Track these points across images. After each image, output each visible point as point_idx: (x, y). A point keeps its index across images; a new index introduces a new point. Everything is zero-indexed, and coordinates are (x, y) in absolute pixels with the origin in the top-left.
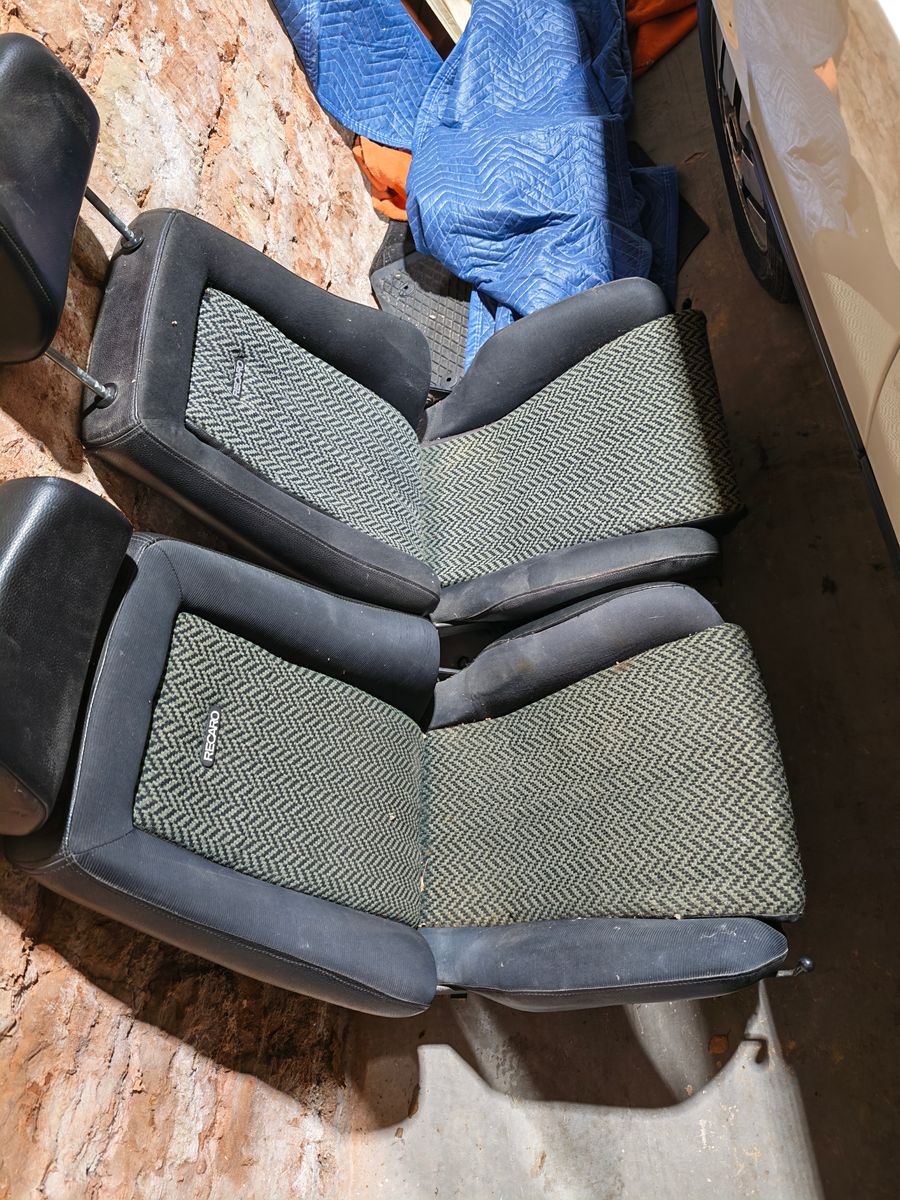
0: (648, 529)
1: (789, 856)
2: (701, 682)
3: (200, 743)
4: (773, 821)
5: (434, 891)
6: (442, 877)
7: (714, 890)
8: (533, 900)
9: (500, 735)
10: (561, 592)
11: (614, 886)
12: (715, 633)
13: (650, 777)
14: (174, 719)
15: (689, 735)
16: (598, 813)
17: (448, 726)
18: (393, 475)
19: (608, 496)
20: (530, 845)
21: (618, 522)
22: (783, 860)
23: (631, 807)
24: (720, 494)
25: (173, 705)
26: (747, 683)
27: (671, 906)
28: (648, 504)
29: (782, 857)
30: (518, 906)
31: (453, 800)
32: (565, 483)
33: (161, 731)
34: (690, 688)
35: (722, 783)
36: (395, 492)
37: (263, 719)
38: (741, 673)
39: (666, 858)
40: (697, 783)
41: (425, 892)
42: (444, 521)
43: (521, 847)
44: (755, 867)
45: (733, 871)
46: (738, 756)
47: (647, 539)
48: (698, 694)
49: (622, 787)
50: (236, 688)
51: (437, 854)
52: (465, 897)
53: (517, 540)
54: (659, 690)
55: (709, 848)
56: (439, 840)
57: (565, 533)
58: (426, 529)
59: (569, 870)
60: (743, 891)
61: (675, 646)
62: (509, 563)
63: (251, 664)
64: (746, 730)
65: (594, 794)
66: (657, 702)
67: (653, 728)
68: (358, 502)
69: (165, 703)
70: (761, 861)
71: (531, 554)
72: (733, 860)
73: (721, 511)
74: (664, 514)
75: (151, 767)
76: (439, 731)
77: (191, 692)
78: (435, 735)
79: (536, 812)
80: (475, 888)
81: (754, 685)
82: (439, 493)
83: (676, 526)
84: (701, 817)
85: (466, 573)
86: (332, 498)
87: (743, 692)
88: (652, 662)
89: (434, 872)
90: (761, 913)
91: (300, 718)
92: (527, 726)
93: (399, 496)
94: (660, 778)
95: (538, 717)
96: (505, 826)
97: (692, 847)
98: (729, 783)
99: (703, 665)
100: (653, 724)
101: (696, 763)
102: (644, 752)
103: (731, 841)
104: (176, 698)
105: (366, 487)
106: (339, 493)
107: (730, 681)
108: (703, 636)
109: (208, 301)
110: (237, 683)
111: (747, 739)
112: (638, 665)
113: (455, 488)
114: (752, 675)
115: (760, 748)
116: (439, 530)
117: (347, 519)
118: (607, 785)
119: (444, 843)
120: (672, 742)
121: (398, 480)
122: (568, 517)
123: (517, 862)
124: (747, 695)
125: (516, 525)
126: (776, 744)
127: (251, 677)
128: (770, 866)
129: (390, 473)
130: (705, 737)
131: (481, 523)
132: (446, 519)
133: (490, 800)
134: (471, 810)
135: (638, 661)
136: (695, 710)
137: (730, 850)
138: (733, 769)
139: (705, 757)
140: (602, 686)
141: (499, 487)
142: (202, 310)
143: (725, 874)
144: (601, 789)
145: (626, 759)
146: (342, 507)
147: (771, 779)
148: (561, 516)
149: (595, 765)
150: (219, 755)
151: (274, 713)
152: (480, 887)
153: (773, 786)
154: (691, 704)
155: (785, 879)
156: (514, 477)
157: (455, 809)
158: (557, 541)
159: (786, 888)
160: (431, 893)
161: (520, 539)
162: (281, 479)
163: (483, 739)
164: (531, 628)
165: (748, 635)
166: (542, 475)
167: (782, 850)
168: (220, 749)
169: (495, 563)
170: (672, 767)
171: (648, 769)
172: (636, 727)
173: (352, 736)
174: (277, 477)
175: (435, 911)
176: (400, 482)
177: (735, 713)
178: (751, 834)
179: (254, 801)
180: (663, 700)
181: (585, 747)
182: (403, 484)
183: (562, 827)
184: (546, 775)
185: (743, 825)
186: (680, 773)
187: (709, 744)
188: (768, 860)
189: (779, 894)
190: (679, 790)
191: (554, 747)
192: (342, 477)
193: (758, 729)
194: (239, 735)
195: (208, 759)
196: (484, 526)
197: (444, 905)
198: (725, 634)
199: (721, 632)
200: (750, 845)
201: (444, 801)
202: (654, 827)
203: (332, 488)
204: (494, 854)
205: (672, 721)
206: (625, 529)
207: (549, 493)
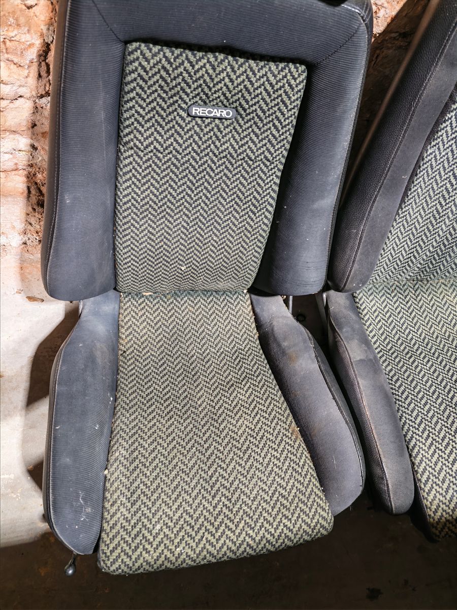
0: (410, 456)
1: (145, 564)
2: (283, 497)
3: (205, 103)
4: (172, 553)
5: (143, 302)
6: (152, 306)
7: (121, 501)
8: (132, 367)
9: (246, 342)
10: (352, 385)
11: (133, 424)
12: (324, 510)
13: (209, 452)
14: (217, 72)
15: (240, 485)
16: (186, 412)
17: (252, 306)
18: (440, 254)
19: (437, 423)
20: (169, 363)
21: (414, 431)
22: (142, 558)
23: (188, 438)
24: (447, 520)
25: (229, 69)
26: (283, 535)
27: (114, 467)
28: (432, 456)
29: (144, 558)
30: (130, 356)
31: (203, 312)
32: (445, 387)
33: (205, 61)
34: (278, 487)
35: (202, 511)
36: (426, 255)
37: (232, 157)
38: (291, 531)
39: (148, 464)
40: (202, 490)
41: (143, 296)
42: (406, 297)
43: (169, 358)
44: (136, 536)
45: (134, 518)
46: (223, 525)
47: (401, 455)
48: (273, 494)
49: (203, 431)
50: (253, 131)
51: (168, 303)
52: (138, 322)
53: (394, 352)
54: (276, 462)
55: (153, 499)
56: (177, 303)
57: (402, 388)
58: (398, 284)
59: (149, 391)
60: (119, 525)
61: (312, 475)
62: (376, 346)
63: (274, 141)
64: (244, 533)
65: (200, 409)
66: (266, 460)
67: (246, 456)
68: (417, 224)
69: (229, 62)
70: (141, 541)
71: (384, 362)
72: (143, 518)
73: (432, 520)
74: (425, 469)
75: (175, 55)
76: (249, 301)
77: (242, 87)
78: (246, 298)
79: (191, 367)
80: (144, 328)
81: (282, 541)
82: (428, 293)
83: (414, 479)
84: (176, 493)
85: (366, 315)
86: (417, 201)
87: (275, 532)
88: (298, 456)
89: (156, 301)
90: (103, 539)
91: (239, 189)
92: (252, 360)
93: (423, 260)
94: (208, 461)
95: (258, 368)
96: (184, 346)
97: (155, 485)
98: (202, 517)
99: (297, 499)
100: (250, 457)
101: (218, 490)
102: (228, 448)
103: (157, 517)
104: (235, 72)
105: (429, 231)
106: (423, 207)
107: (284, 521)
108: (321, 499)
110: (257, 131)
111: (237, 534)
112: (296, 446)
113: (433, 305)
114: (290, 539)
115: (230, 544)
116: (398, 294)
117: (401, 216)
118: (206, 419)
119: (175, 307)
120: (236, 471)
121: (437, 258)
122: (416, 391)
123: (159, 355)
124: (272, 535)
125: (406, 350)
126: (234, 557)
127: (264, 143)
128: (137, 548)
129: (442, 251)
130: (238, 498)
131: (406, 324)
132: (407, 299)
133: (202, 336)
134: (196, 324)
135: (300, 445)
136: (260, 491)
137: (151, 515)
138: (212, 521)
139: (223, 498)
140: (280, 417)
141: (437, 337)
143: (133, 510)
144: (203, 414)
145: (224, 434)
146: (411, 210)
147: (205, 553)
148: (417, 385)
149: (221, 410)
150: (199, 122)
151: (239, 166)
152: (144, 331)
153: (200, 554)
154: (265, 487)
155: (127, 560)
156: (446, 348)
157: (197, 314)
158: (396, 382)
159: (120, 560)
160: (142, 300)
161: (396, 354)
162: (431, 154)
163: (243, 330)
164: (323, 362)
165: (324, 537)
166: (450, 369)
167: (149, 558)
168: (204, 122)
169: (375, 335)
170: (216, 471)
171: (215, 451)
172: (248, 442)
173: (233, 234)
174: (432, 150)
175: (130, 302)
176: (436, 260)
177: (258, 524)
178: (162, 533)
179: (171, 156)
180: (268, 464)
181: (235, 403)
182: (434, 262)
183: (179, 386)
184: (217, 375)
185: (169, 527)
186: (211, 477)
187: (233, 502)
188: (141, 547)
189: (115, 554)
190: (198, 476)
191: (236, 380)
192: (436, 209)
193: (245, 543)
194: (217, 137)
195: (194, 111)
196: (404, 327)
197: (133, 308)
198: (324, 518)
199: (325, 515)
200: (154, 532)
201: (202, 306)
202: (171, 455)
203: (426, 201)
204: (166, 340)
205: (252, 472)
206: (409, 437)
207: (436, 375)
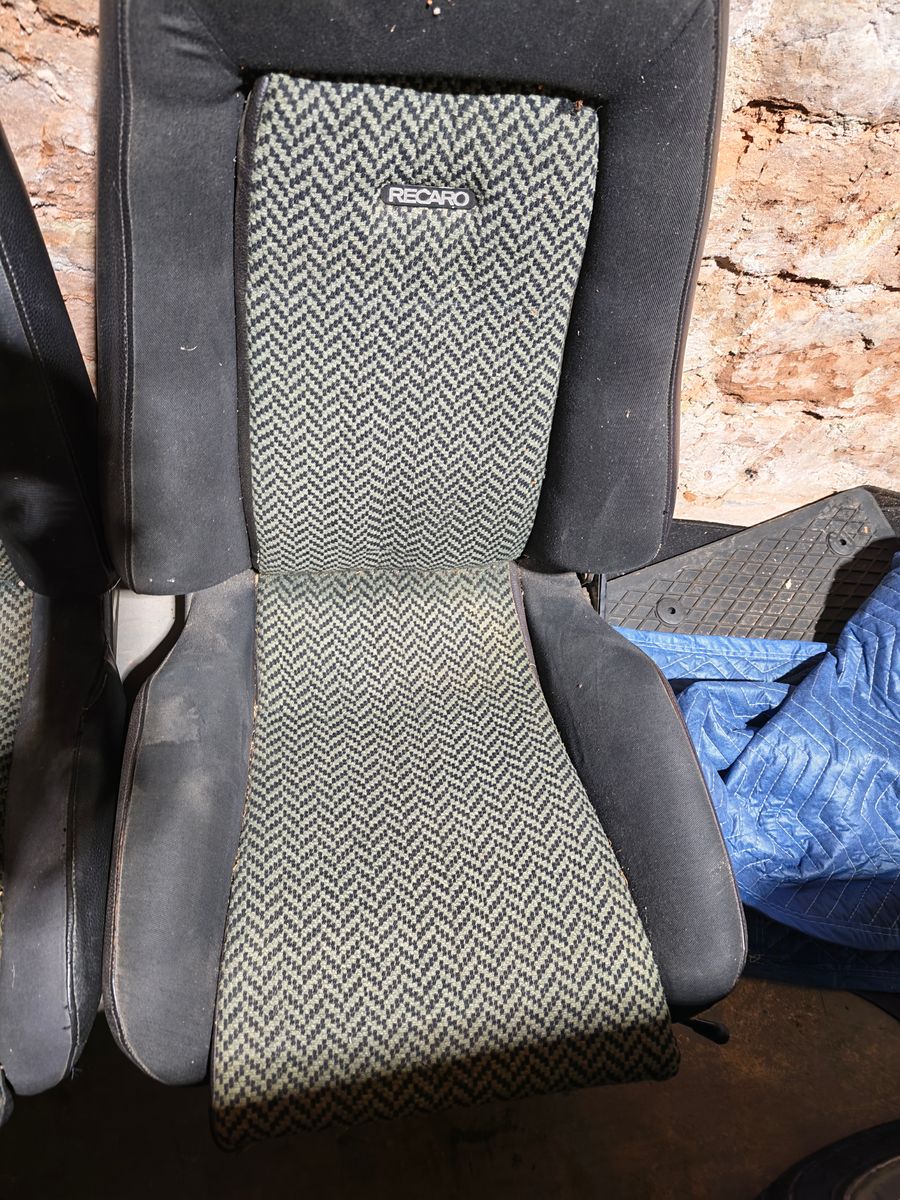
21: (254, 901)
24: (251, 1105)
42: (376, 604)
73: (216, 1104)
109: (560, 110)
113: (433, 621)
116: (362, 597)
132: (379, 608)
142: (537, 99)
